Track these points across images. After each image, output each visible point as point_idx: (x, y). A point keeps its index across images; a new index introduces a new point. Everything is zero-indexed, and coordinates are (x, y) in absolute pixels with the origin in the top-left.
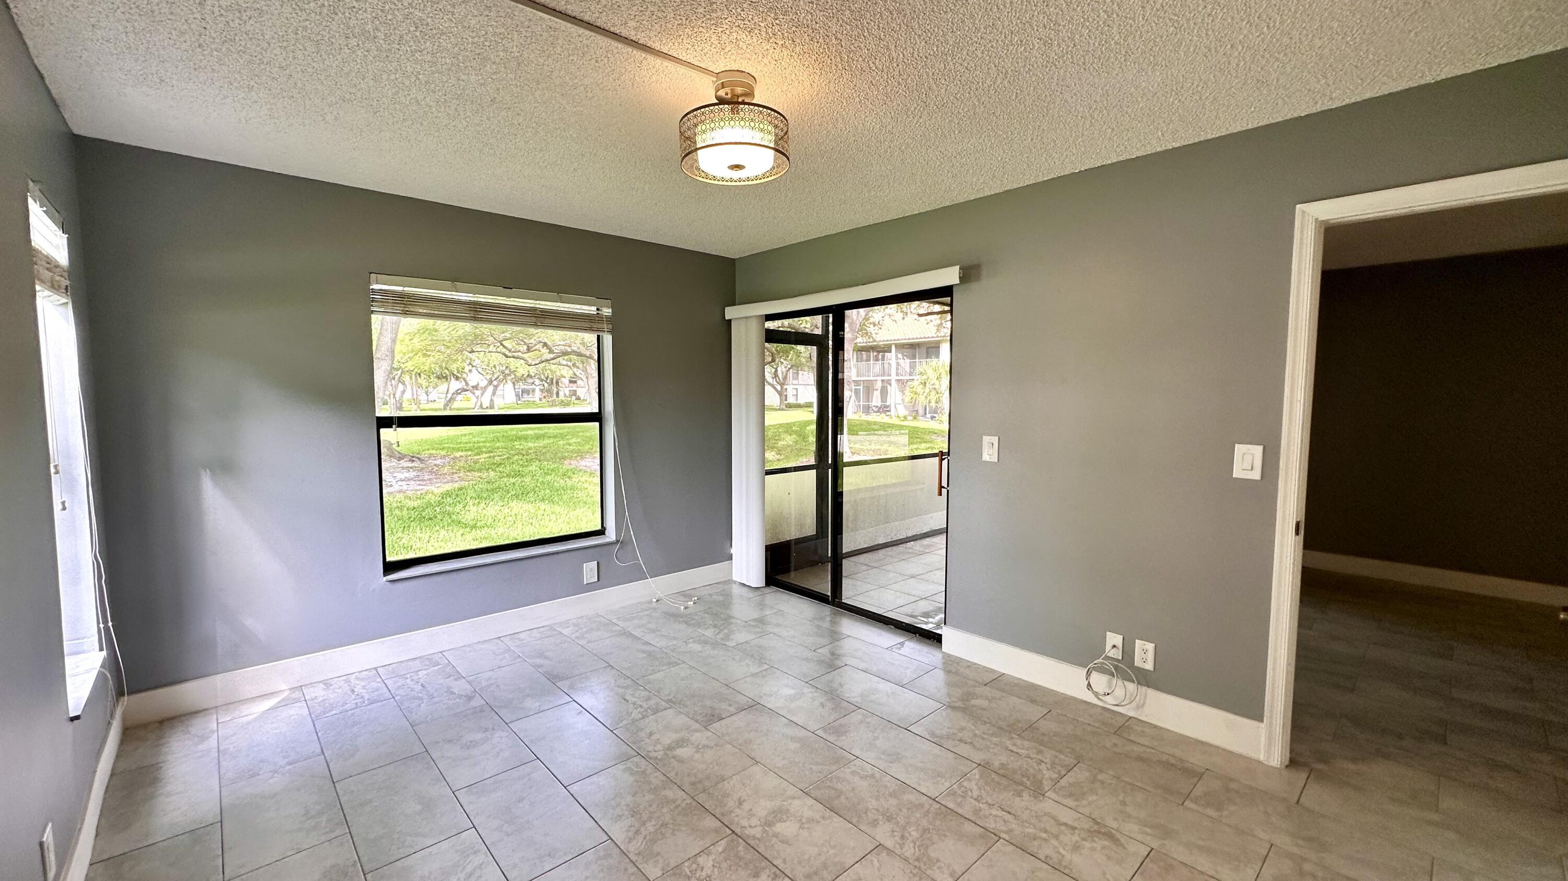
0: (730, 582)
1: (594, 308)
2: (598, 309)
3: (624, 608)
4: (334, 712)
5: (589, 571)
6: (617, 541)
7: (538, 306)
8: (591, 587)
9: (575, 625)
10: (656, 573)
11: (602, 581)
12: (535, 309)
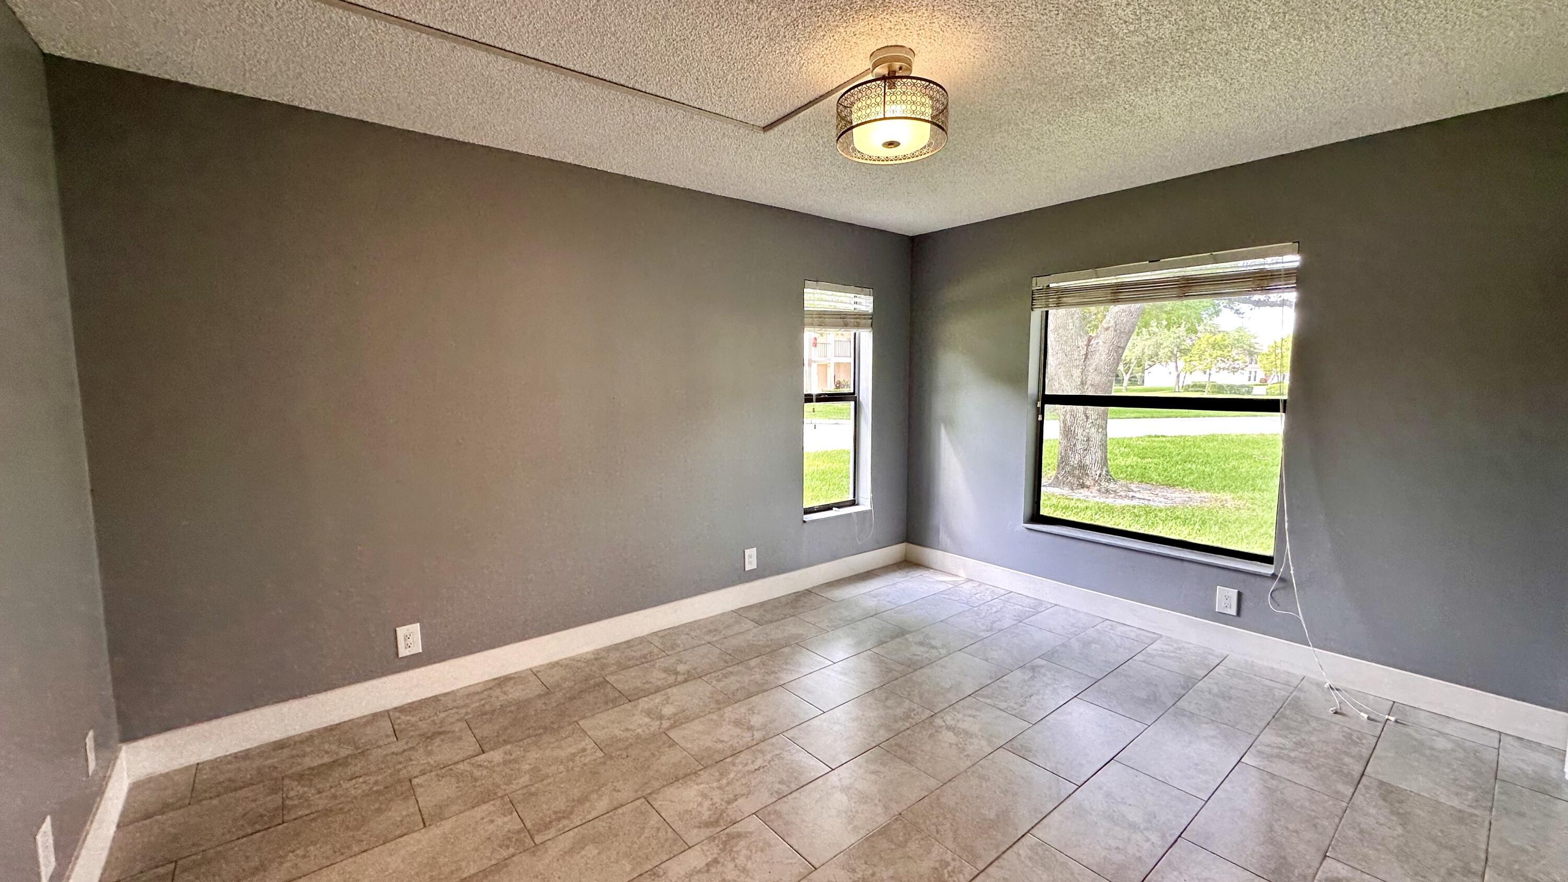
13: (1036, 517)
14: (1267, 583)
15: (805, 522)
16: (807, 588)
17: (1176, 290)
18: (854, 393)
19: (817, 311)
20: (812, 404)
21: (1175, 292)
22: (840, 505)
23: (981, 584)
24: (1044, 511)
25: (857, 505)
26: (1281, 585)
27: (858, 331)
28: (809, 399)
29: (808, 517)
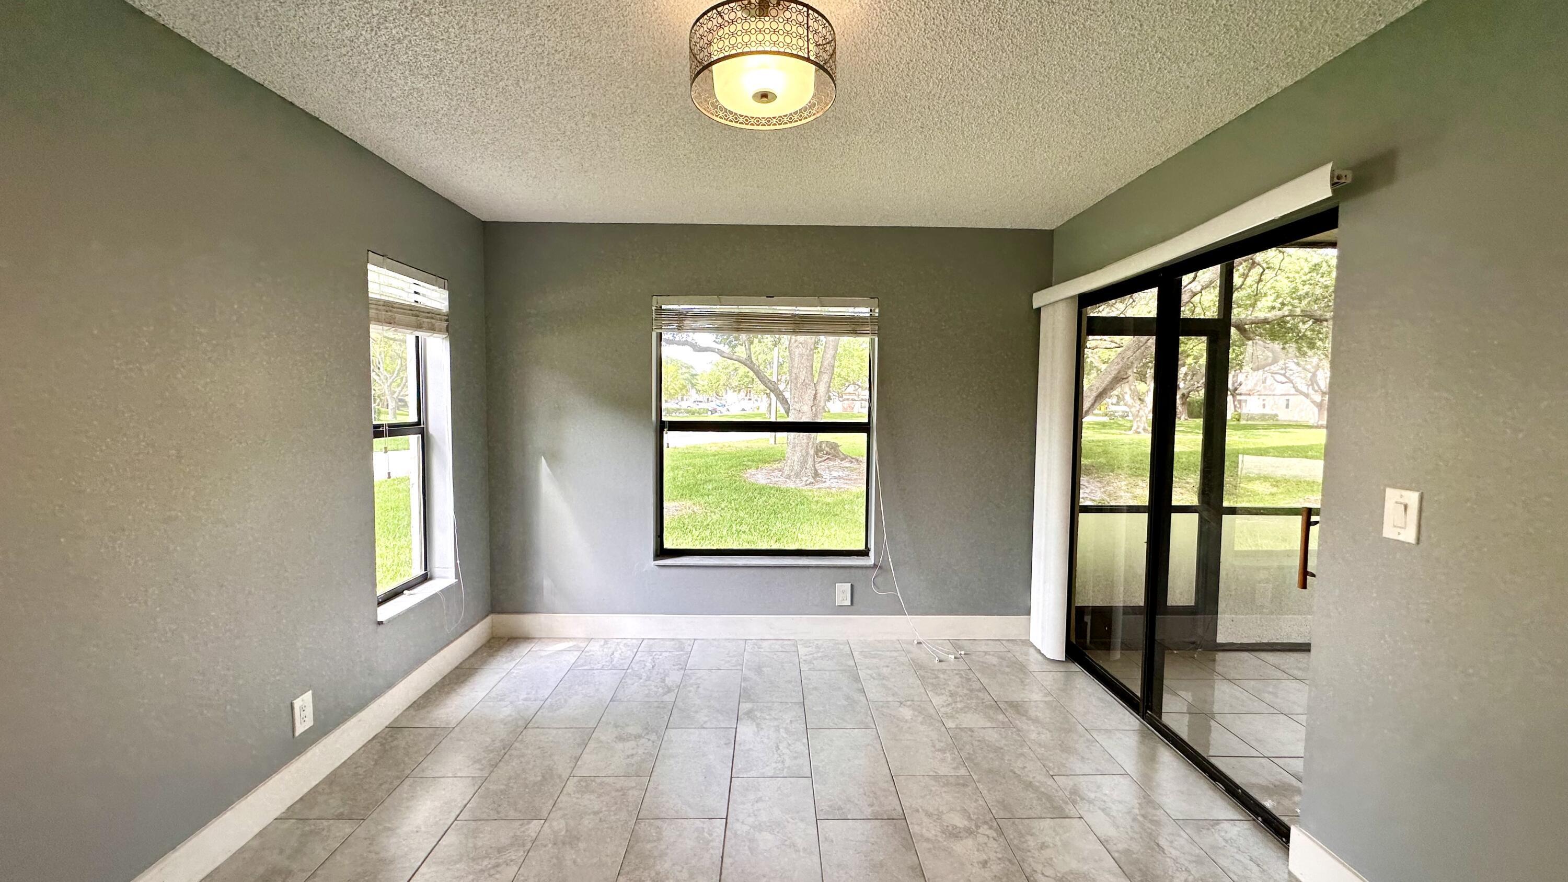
0: (1028, 643)
1: (868, 310)
2: (871, 311)
3: (879, 641)
4: (586, 668)
5: (842, 594)
6: (875, 566)
7: (797, 313)
8: (841, 610)
9: (817, 647)
10: (914, 611)
11: (854, 606)
12: (794, 316)
13: (662, 552)
14: (869, 571)
15: (380, 623)
16: (387, 724)
17: (792, 325)
18: (419, 423)
19: (385, 301)
20: (382, 439)
21: (790, 327)
22: (410, 586)
23: (606, 641)
24: (668, 545)
25: (431, 579)
26: (880, 571)
27: (421, 334)
28: (378, 432)
29: (386, 612)
